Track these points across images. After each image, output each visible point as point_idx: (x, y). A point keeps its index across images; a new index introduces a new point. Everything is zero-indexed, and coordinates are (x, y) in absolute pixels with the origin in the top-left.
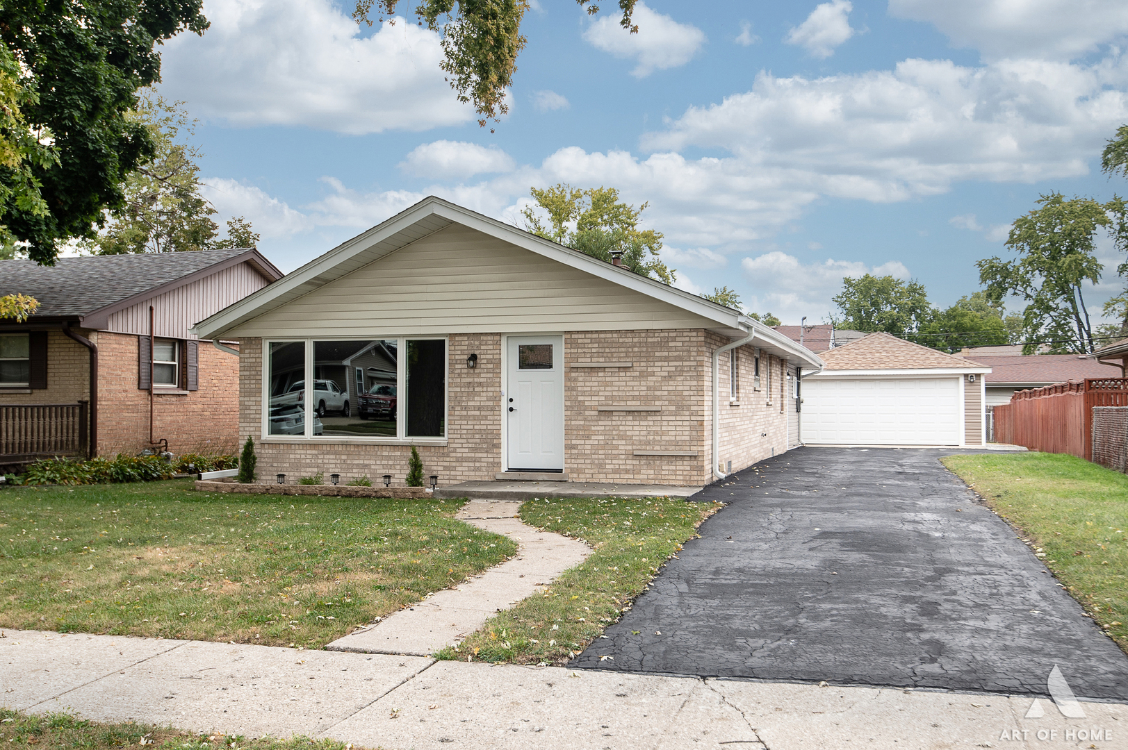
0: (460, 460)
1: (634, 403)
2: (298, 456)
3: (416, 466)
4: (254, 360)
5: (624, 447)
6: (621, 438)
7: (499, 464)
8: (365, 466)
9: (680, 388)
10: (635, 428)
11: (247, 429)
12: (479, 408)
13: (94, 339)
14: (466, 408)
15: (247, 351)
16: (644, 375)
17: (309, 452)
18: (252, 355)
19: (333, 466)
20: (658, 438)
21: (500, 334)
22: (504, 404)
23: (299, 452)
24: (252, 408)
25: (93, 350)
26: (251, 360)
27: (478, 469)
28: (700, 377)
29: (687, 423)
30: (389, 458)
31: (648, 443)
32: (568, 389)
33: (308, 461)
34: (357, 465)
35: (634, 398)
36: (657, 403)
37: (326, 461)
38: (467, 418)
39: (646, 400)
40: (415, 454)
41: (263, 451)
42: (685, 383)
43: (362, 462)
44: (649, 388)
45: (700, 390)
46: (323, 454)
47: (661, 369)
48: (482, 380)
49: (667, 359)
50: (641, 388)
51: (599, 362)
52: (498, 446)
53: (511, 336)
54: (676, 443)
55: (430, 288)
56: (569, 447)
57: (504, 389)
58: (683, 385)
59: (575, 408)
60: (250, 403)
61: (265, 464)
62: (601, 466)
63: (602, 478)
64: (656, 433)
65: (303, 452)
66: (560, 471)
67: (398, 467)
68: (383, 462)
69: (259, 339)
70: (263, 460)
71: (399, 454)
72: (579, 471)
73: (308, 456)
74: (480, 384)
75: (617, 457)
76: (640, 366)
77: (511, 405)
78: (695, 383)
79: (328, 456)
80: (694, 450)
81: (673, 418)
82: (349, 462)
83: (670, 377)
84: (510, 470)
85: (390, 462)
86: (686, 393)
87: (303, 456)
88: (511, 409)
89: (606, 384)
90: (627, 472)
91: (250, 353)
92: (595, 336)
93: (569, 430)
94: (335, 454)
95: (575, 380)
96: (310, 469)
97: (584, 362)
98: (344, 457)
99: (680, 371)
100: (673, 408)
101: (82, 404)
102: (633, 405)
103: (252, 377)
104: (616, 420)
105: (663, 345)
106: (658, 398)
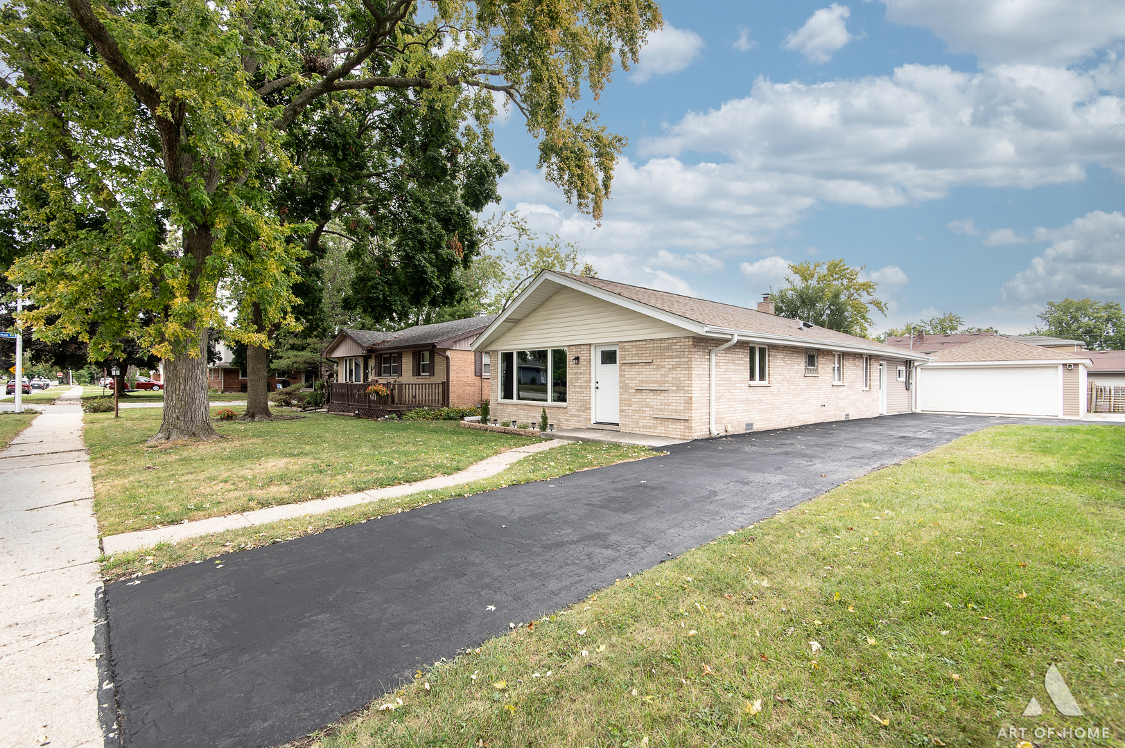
0: (572, 416)
1: (654, 385)
3: (545, 418)
4: (496, 361)
5: (648, 412)
6: (647, 406)
7: (590, 419)
9: (678, 376)
10: (654, 400)
11: (492, 396)
12: (580, 387)
13: (448, 353)
16: (659, 367)
17: (515, 408)
18: (496, 359)
20: (666, 407)
21: (590, 345)
22: (593, 385)
23: (510, 408)
24: (495, 385)
25: (447, 358)
26: (494, 362)
27: (579, 421)
28: (690, 368)
29: (682, 398)
31: (661, 410)
32: (621, 376)
35: (654, 382)
36: (666, 385)
38: (576, 392)
39: (660, 383)
40: (544, 412)
41: (498, 407)
42: (682, 372)
44: (662, 376)
45: (690, 377)
46: (520, 410)
47: (668, 363)
48: (582, 371)
49: (671, 357)
50: (656, 375)
51: (636, 359)
52: (590, 409)
53: (597, 345)
54: (676, 411)
55: (559, 320)
56: (622, 411)
57: (593, 376)
58: (680, 374)
59: (624, 387)
60: (492, 383)
61: (496, 414)
62: (637, 423)
63: (637, 431)
64: (666, 404)
65: (513, 408)
66: (618, 425)
69: (497, 351)
70: (498, 412)
72: (626, 425)
73: (514, 411)
74: (581, 373)
75: (644, 418)
76: (657, 362)
77: (597, 385)
78: (687, 372)
79: (522, 411)
80: (686, 416)
81: (674, 395)
83: (673, 368)
84: (597, 423)
86: (682, 379)
87: (509, 411)
88: (597, 388)
89: (640, 373)
90: (650, 428)
91: (494, 358)
92: (634, 344)
93: (621, 400)
95: (624, 371)
97: (629, 360)
98: (527, 412)
99: (679, 365)
100: (675, 388)
101: (443, 383)
102: (654, 386)
103: (495, 370)
104: (645, 395)
105: (669, 348)
106: (666, 382)
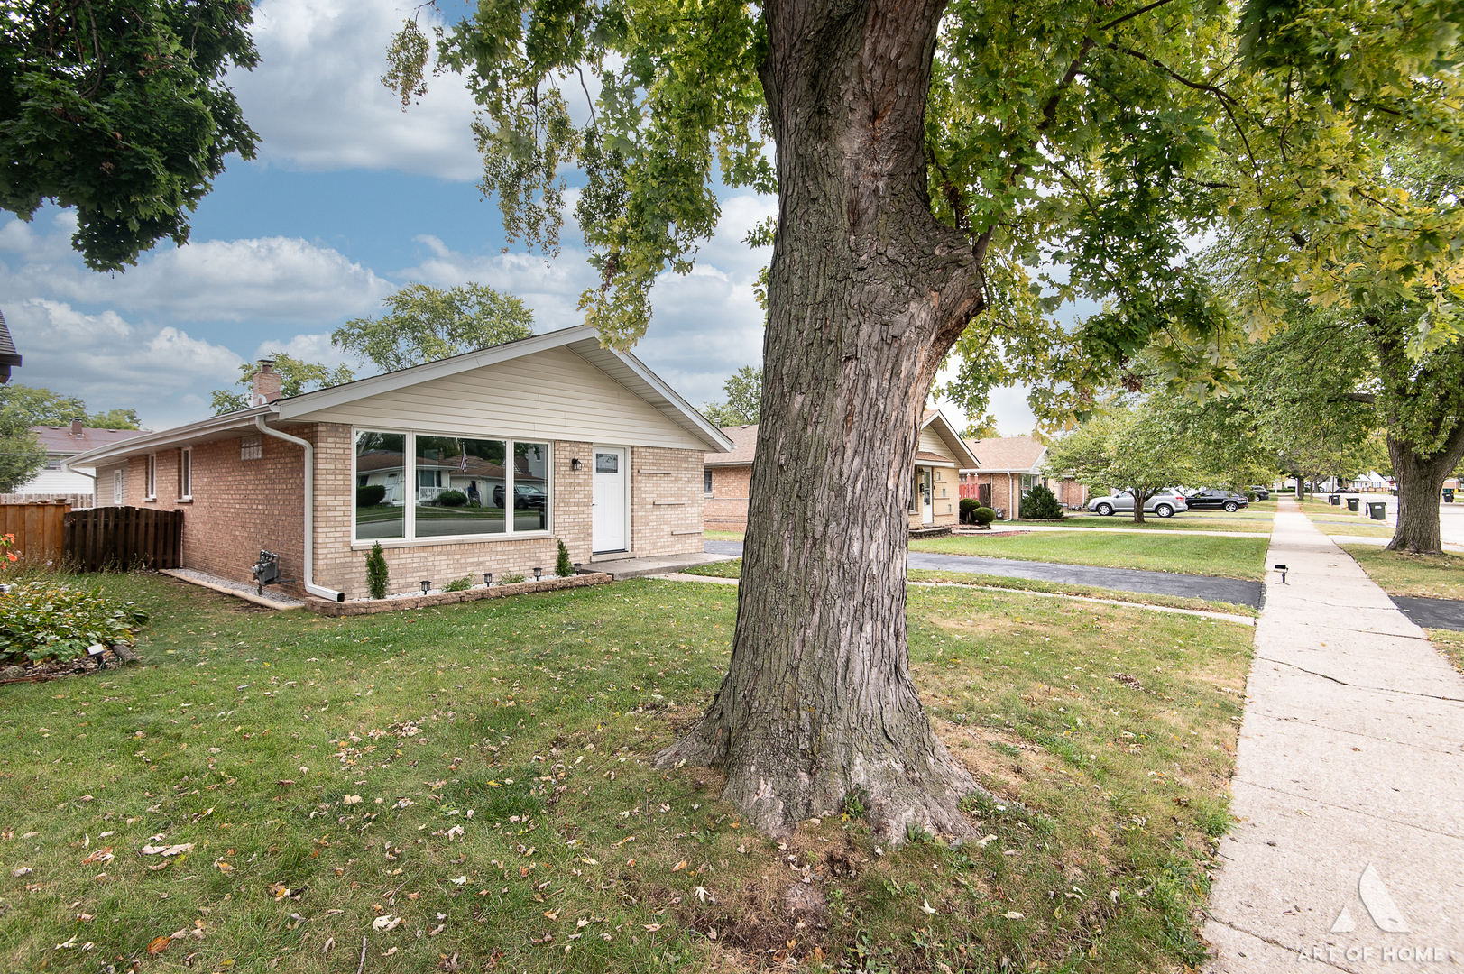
2: (403, 561)
3: (561, 555)
4: (341, 451)
5: (667, 530)
6: (665, 523)
7: (590, 549)
8: (480, 563)
9: (693, 489)
10: (671, 515)
11: (331, 535)
12: (578, 504)
14: (568, 504)
15: (330, 440)
16: (677, 479)
17: (416, 555)
18: (338, 445)
19: (445, 567)
20: (683, 522)
21: (587, 443)
23: (404, 556)
24: (337, 508)
26: (336, 451)
27: (577, 555)
28: (701, 482)
29: (697, 512)
30: (503, 553)
31: (678, 526)
32: (636, 489)
33: (415, 565)
34: (472, 563)
35: (672, 495)
36: (682, 499)
37: (436, 563)
38: (568, 513)
39: (678, 496)
40: (561, 545)
41: (355, 560)
42: (696, 485)
43: (476, 560)
44: (678, 489)
45: (702, 490)
46: (433, 555)
47: (684, 476)
48: (581, 481)
49: (687, 469)
50: (674, 488)
51: (653, 469)
52: (590, 535)
53: (593, 445)
54: (692, 525)
56: (634, 533)
57: (590, 488)
58: (695, 487)
59: (639, 502)
60: (336, 503)
61: (358, 575)
62: (655, 544)
63: (657, 553)
64: (682, 519)
65: (408, 556)
66: (626, 550)
67: (511, 561)
68: (498, 558)
69: (347, 426)
70: (354, 570)
71: (512, 548)
72: (642, 549)
73: (415, 560)
74: (579, 484)
75: (662, 537)
76: (674, 473)
77: (595, 501)
78: (700, 486)
79: (439, 558)
80: (701, 529)
81: (691, 508)
82: (463, 561)
83: (689, 481)
84: (594, 554)
85: (505, 557)
86: (696, 492)
87: (409, 561)
89: (657, 485)
90: (669, 546)
91: (335, 443)
92: (650, 451)
93: (634, 518)
94: (448, 554)
95: (640, 482)
96: (418, 574)
97: (645, 469)
98: (457, 557)
99: (693, 478)
100: (690, 502)
102: (672, 500)
103: (338, 472)
104: (663, 511)
105: (685, 460)
106: (683, 495)
